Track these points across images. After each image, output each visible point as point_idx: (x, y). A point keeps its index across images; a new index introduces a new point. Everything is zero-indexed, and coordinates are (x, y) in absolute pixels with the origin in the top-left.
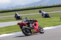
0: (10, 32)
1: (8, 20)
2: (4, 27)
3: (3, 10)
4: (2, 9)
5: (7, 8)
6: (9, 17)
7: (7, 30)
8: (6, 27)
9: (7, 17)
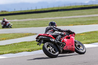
0: (92, 41)
1: (90, 21)
2: (83, 33)
3: (83, 5)
4: (81, 3)
5: (89, 2)
6: (93, 17)
7: (88, 39)
8: (86, 33)
9: (89, 17)
